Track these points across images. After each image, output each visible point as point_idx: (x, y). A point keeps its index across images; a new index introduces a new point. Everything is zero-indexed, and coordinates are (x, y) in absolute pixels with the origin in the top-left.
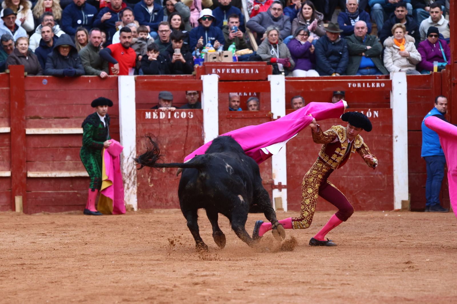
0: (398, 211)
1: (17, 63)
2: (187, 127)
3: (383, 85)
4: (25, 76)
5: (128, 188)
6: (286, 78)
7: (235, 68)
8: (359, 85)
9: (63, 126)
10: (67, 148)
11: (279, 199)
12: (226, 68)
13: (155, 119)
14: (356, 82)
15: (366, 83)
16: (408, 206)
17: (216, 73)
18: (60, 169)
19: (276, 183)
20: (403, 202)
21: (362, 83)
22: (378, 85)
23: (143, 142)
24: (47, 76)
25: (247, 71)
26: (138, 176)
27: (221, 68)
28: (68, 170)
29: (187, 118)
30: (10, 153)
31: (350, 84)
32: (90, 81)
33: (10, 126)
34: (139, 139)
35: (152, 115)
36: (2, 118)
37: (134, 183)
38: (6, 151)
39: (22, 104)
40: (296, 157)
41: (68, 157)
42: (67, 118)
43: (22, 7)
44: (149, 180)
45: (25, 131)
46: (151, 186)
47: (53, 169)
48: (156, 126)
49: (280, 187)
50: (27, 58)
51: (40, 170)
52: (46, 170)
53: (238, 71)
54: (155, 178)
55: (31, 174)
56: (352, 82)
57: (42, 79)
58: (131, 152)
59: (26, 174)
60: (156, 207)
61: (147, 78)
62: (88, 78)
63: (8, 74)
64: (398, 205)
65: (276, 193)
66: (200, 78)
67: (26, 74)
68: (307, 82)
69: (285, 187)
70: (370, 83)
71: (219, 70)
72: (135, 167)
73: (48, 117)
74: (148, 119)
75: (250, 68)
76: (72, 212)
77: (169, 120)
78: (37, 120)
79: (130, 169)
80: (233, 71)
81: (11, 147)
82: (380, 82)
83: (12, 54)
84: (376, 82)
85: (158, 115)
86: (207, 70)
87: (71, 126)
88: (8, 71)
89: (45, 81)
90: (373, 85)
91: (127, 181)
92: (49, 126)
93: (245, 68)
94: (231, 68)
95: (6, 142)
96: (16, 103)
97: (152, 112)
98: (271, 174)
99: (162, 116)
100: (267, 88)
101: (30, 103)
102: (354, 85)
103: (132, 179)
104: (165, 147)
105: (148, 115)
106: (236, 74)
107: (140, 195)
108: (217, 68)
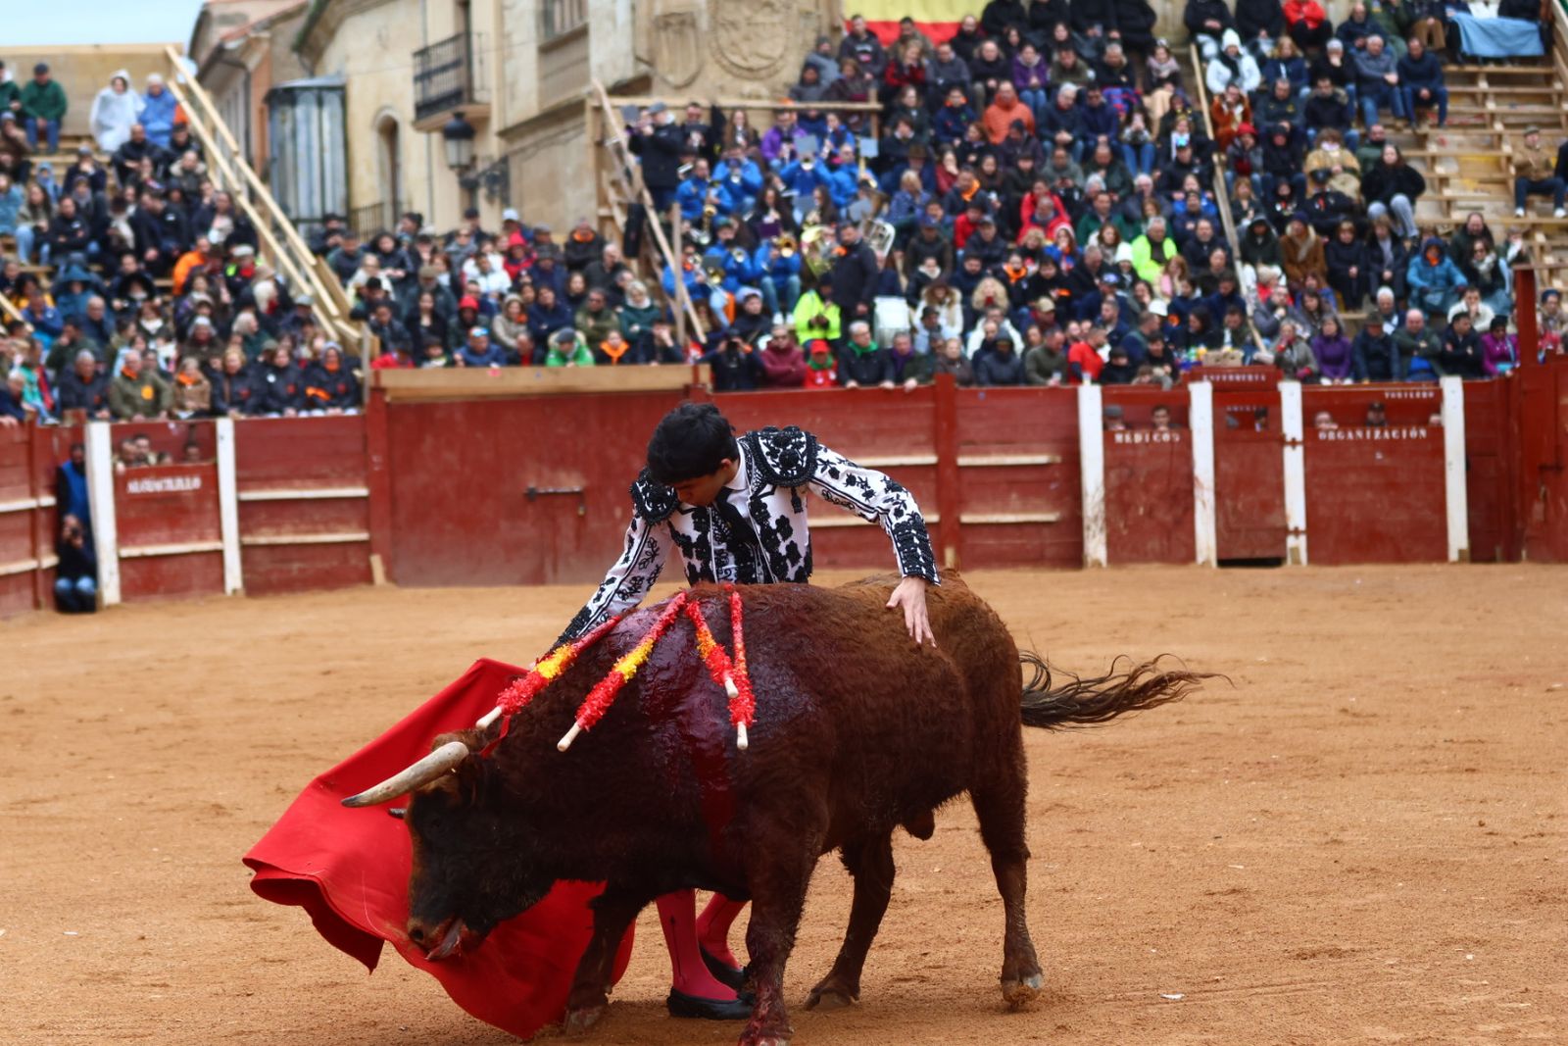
0: (1454, 563)
1: (946, 371)
2: (1172, 453)
3: (1431, 395)
4: (956, 390)
5: (1094, 536)
6: (1303, 388)
7: (1234, 374)
8: (1400, 395)
9: (1006, 452)
10: (1012, 485)
11: (1296, 550)
12: (1221, 374)
13: (1128, 444)
14: (1396, 392)
15: (1409, 392)
16: (1467, 555)
17: (1209, 379)
18: (1004, 510)
19: (1291, 526)
20: (1461, 552)
21: (1403, 392)
22: (1425, 395)
23: (1113, 475)
24: (985, 388)
25: (1250, 378)
26: (1108, 521)
27: (1215, 374)
28: (1014, 511)
29: (1172, 442)
30: (938, 491)
31: (1387, 395)
32: (1041, 394)
33: (937, 452)
34: (1108, 468)
35: (1124, 438)
36: (925, 444)
37: (1101, 530)
38: (932, 487)
39: (953, 425)
40: (1317, 492)
41: (1014, 496)
42: (1011, 442)
43: (948, 300)
44: (1122, 525)
45: (954, 462)
46: (1125, 532)
47: (994, 511)
48: (1130, 452)
49: (1296, 532)
50: (958, 366)
51: (975, 512)
52: (984, 512)
53: (1238, 378)
54: (1130, 523)
55: (966, 518)
56: (1390, 392)
57: (975, 393)
58: (1097, 489)
59: (958, 520)
60: (1131, 560)
61: (1116, 388)
62: (1037, 391)
63: (933, 387)
64: (1453, 555)
65: (1291, 541)
66: (1186, 388)
67: (957, 385)
68: (1329, 394)
69: (1302, 532)
70: (1415, 392)
71: (1212, 377)
72: (1102, 507)
73: (986, 442)
74: (1119, 445)
75: (1253, 374)
76: (1022, 568)
77: (1147, 445)
78: (972, 447)
79: (1097, 510)
80: (1231, 378)
81: (940, 484)
82: (1428, 391)
83: (940, 359)
84: (1421, 391)
85: (1132, 437)
86: (1196, 377)
87: (1016, 452)
88: (933, 382)
89: (982, 395)
90: (1418, 395)
91: (1093, 527)
92: (987, 453)
93: (1246, 374)
94: (1227, 374)
95: (932, 475)
96: (944, 425)
97: (1123, 432)
98: (1284, 516)
99: (1138, 438)
100: (1276, 399)
101: (963, 423)
102: (1393, 395)
103: (1100, 522)
104: (1142, 480)
105: (1119, 438)
106: (1235, 382)
107: (1110, 544)
108: (1209, 374)
